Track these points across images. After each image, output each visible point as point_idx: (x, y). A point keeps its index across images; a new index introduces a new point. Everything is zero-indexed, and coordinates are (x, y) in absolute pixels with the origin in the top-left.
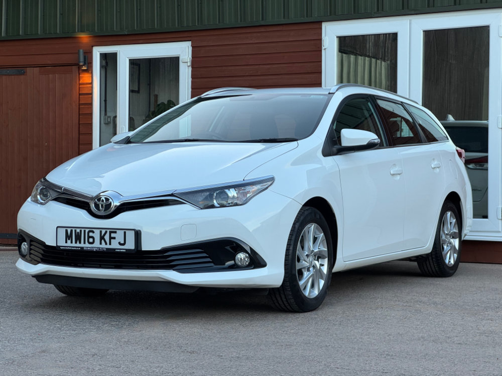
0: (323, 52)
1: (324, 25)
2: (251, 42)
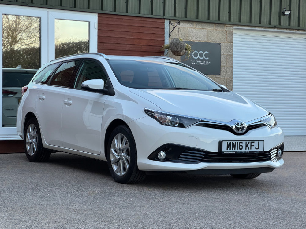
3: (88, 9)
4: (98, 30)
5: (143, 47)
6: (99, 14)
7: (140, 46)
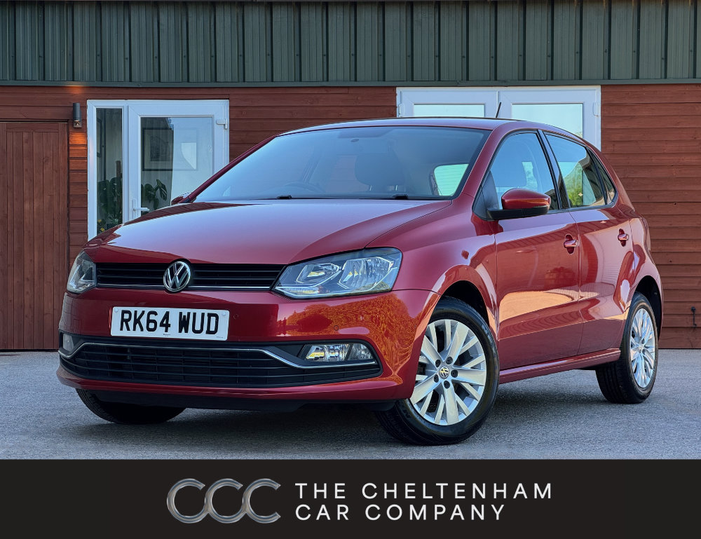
1: (398, 90)
2: (309, 104)
3: (579, 79)
6: (603, 86)
7: (698, 143)
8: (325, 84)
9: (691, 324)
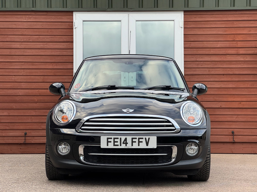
0: (74, 30)
1: (74, 13)
2: (25, 20)
4: (184, 28)
5: (238, 42)
6: (185, 11)
7: (236, 42)
8: (34, 9)
9: (232, 141)
